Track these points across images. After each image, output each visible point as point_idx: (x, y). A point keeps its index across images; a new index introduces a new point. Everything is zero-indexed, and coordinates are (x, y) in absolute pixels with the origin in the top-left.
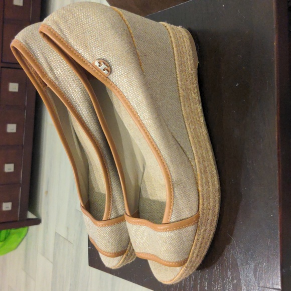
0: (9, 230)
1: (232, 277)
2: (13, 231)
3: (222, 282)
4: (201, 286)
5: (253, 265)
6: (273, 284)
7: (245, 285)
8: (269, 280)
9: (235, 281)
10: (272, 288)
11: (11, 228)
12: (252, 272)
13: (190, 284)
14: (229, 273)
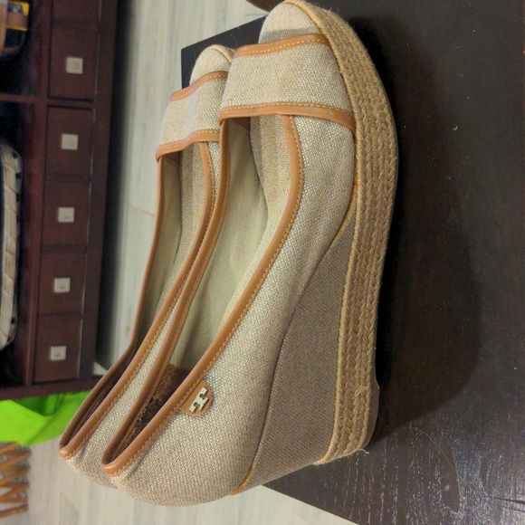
0: (61, 396)
1: (442, 481)
2: (69, 396)
3: (424, 487)
4: (386, 493)
5: (479, 458)
6: (515, 493)
7: (465, 494)
8: (508, 486)
9: (448, 488)
10: (514, 501)
11: (65, 391)
12: (479, 471)
13: (367, 491)
14: (437, 474)
